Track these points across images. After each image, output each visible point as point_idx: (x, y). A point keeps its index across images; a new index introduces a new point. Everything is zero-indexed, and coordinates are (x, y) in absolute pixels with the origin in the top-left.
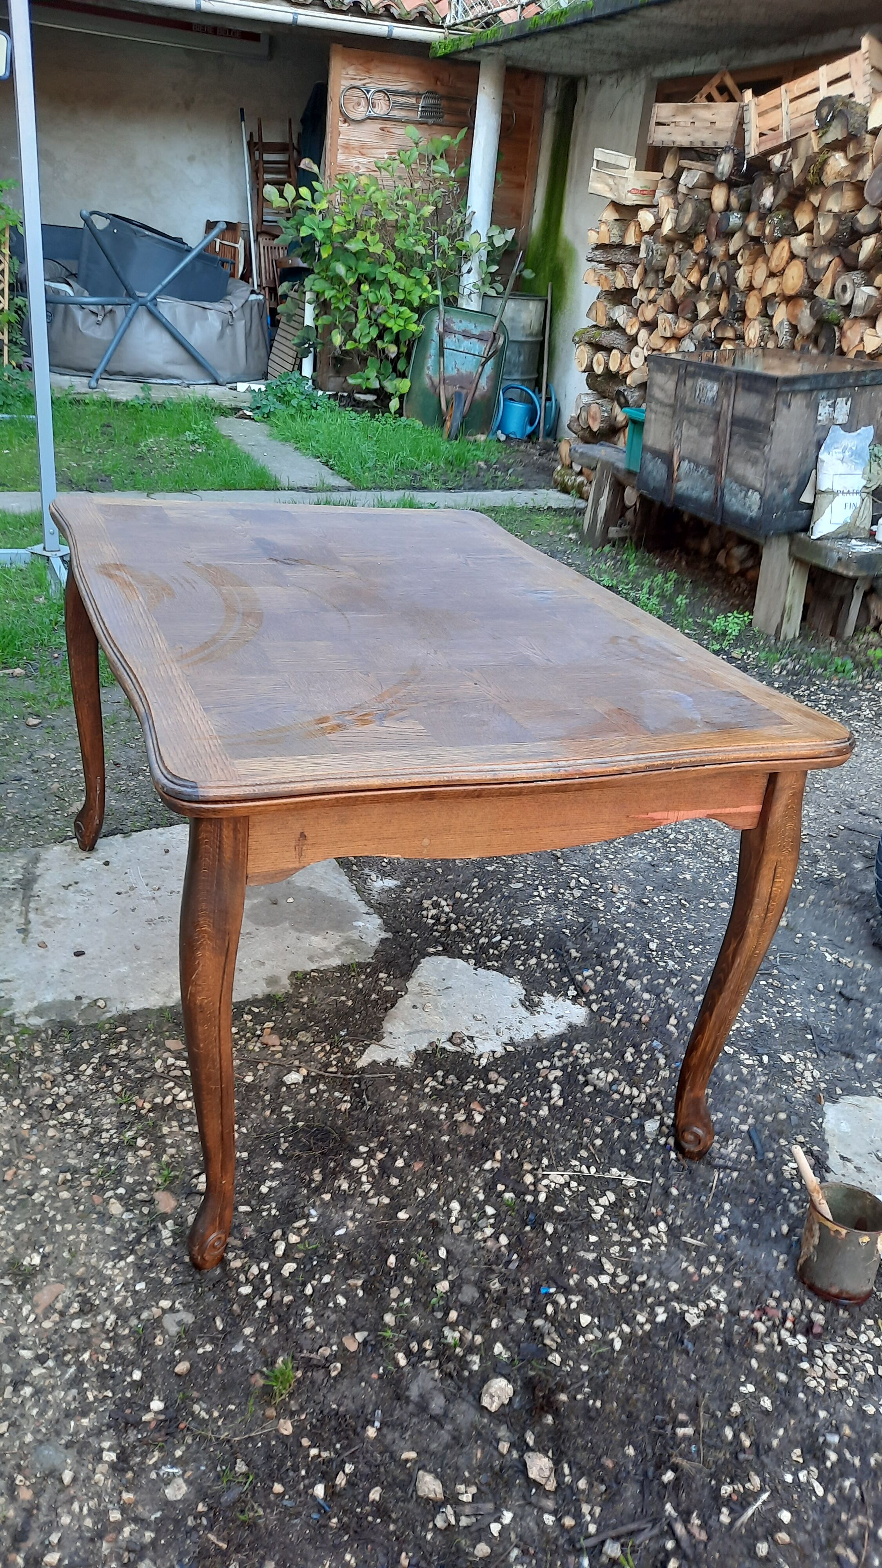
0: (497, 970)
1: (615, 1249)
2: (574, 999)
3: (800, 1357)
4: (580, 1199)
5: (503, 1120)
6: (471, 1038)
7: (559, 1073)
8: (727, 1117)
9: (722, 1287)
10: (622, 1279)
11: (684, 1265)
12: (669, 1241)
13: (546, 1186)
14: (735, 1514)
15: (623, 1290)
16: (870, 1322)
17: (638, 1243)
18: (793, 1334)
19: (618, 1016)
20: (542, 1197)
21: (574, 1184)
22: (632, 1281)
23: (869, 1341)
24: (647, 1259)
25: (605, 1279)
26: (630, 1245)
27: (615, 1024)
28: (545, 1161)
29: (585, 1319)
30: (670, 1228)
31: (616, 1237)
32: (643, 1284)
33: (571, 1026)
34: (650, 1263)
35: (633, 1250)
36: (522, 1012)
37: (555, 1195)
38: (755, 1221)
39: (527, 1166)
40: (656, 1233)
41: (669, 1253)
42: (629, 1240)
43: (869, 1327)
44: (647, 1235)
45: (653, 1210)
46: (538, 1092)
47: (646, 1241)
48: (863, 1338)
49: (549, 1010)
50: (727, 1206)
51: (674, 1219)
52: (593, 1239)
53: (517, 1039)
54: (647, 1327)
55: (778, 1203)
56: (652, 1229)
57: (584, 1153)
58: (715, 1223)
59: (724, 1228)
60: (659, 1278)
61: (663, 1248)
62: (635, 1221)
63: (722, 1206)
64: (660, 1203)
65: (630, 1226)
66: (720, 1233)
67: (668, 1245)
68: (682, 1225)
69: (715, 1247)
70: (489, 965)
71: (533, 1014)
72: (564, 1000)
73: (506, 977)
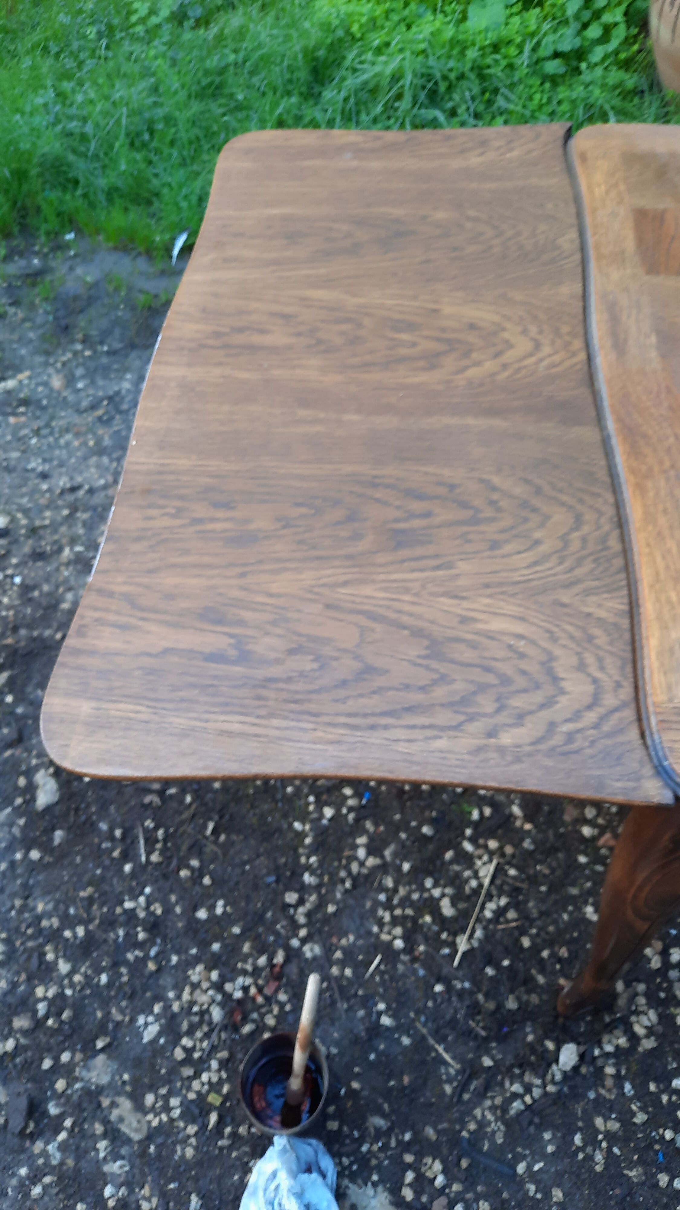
1: (389, 882)
3: (223, 979)
4: (457, 882)
5: (582, 859)
8: (544, 1156)
9: (315, 958)
10: (355, 867)
11: (351, 938)
12: (383, 943)
13: (480, 857)
14: (146, 831)
15: (344, 862)
16: (226, 1089)
17: (389, 906)
18: (245, 989)
20: (468, 846)
21: (474, 883)
22: (350, 874)
23: (209, 1069)
24: (368, 904)
25: (361, 853)
26: (389, 899)
28: (512, 872)
29: (328, 812)
30: (397, 953)
31: (402, 891)
32: (343, 881)
34: (364, 906)
35: (382, 897)
37: (467, 860)
38: (379, 1060)
39: (509, 850)
41: (369, 933)
43: (221, 1082)
44: (395, 921)
45: (422, 948)
47: (387, 917)
48: (214, 1064)
50: (406, 1041)
51: (404, 963)
52: (406, 867)
54: (303, 860)
55: (393, 1111)
56: (398, 931)
57: (511, 914)
58: (388, 1008)
59: (380, 1014)
60: (344, 900)
61: (375, 929)
62: (414, 920)
63: (409, 1036)
64: (428, 961)
65: (409, 912)
66: (376, 1004)
67: (377, 936)
68: (395, 968)
69: (360, 986)
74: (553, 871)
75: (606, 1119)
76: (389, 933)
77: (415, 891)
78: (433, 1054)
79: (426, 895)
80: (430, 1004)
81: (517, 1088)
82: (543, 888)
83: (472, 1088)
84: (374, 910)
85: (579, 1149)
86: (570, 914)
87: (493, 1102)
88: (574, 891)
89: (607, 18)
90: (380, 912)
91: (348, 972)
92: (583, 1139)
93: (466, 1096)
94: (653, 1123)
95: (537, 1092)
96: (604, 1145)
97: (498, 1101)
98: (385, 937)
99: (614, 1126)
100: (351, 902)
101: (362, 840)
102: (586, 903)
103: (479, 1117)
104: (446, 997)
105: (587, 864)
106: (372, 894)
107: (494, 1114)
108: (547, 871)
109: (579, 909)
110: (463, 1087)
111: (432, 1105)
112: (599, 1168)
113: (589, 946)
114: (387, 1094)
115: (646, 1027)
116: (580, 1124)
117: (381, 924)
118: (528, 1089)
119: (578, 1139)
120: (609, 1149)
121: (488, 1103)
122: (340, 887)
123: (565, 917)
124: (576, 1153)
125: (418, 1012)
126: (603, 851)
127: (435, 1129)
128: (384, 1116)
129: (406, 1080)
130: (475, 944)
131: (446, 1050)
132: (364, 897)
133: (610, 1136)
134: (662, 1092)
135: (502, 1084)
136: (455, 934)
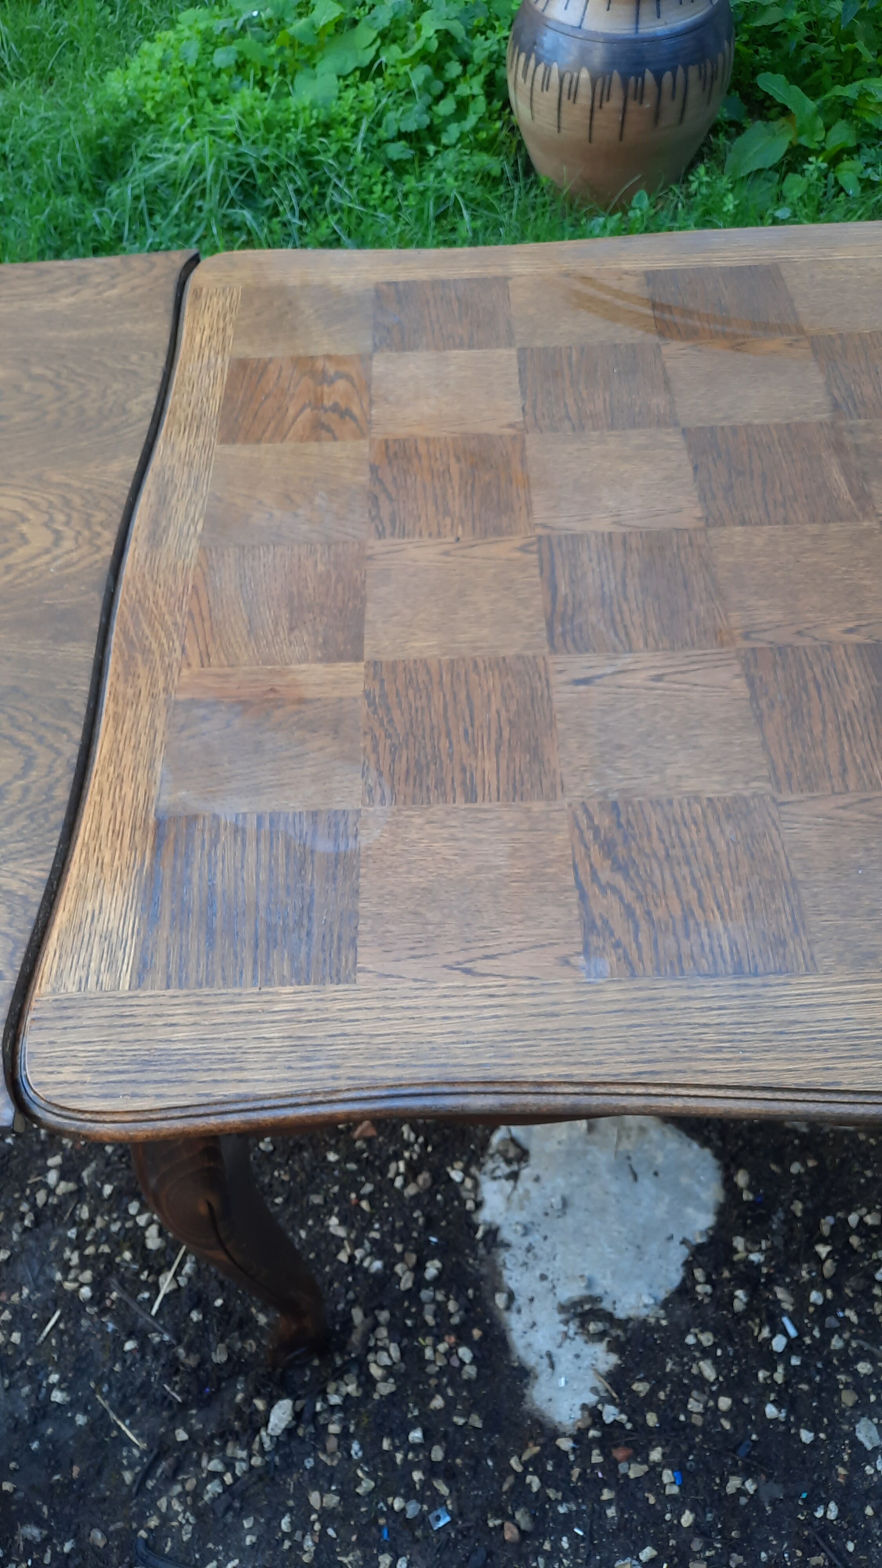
0: (685, 1291)
1: (84, 1213)
2: (594, 1414)
5: (332, 1157)
6: (514, 1176)
7: (407, 1282)
8: (241, 1551)
10: (41, 1197)
11: (26, 1291)
12: (66, 1293)
15: (28, 1191)
17: (79, 1244)
19: (534, 1482)
22: (33, 1206)
24: (53, 1245)
25: (52, 1177)
26: (81, 1235)
27: (514, 1462)
30: (83, 1304)
32: (22, 1217)
33: (524, 1374)
34: (48, 1247)
35: (72, 1233)
36: (571, 1291)
38: (43, 1449)
40: (81, 1278)
41: (51, 1282)
42: (88, 1238)
44: (84, 1263)
46: (375, 1235)
47: (75, 1259)
49: (570, 1347)
50: (81, 1420)
51: (90, 1317)
52: (108, 1189)
53: (504, 1255)
55: (52, 1515)
56: (87, 1276)
58: (63, 1379)
59: (51, 1387)
60: (21, 1243)
61: (58, 1276)
62: (109, 1259)
63: (85, 1412)
64: (120, 1312)
65: (105, 1249)
66: (47, 1376)
67: (60, 1284)
68: (77, 1323)
69: (30, 1354)
70: (699, 1274)
71: (562, 1308)
72: (595, 1390)
73: (662, 1295)
74: (294, 1175)
75: (323, 1493)
76: (75, 1280)
77: (115, 1220)
78: (114, 1433)
79: (129, 1224)
80: (117, 1368)
81: (215, 1465)
82: (279, 1200)
83: (159, 1471)
84: (59, 1251)
85: (286, 1535)
86: (309, 1229)
87: (184, 1487)
88: (317, 1199)
89: (463, 90)
90: (67, 1253)
91: (16, 1337)
92: (291, 1523)
93: (150, 1484)
94: (382, 1490)
95: (240, 1468)
96: (317, 1527)
97: (190, 1485)
98: (69, 1286)
99: (332, 1500)
100: (31, 1243)
101: (55, 1161)
102: (330, 1213)
103: (164, 1509)
104: (138, 1356)
105: (337, 1162)
106: (60, 1231)
107: (183, 1503)
108: (286, 1178)
109: (321, 1222)
110: (148, 1473)
111: (105, 1499)
112: (306, 1558)
113: (327, 1269)
114: (49, 1493)
115: (385, 1367)
116: (291, 1503)
117: (66, 1268)
118: (229, 1465)
119: (285, 1524)
120: (323, 1532)
121: (178, 1489)
122: (17, 1226)
123: (303, 1234)
124: (281, 1542)
125: (99, 1382)
126: (359, 1144)
127: (104, 1532)
128: (39, 1523)
129: (76, 1470)
130: (183, 1281)
131: (131, 1427)
132: (48, 1236)
133: (327, 1516)
134: (396, 1449)
135: (198, 1463)
136: (159, 1272)
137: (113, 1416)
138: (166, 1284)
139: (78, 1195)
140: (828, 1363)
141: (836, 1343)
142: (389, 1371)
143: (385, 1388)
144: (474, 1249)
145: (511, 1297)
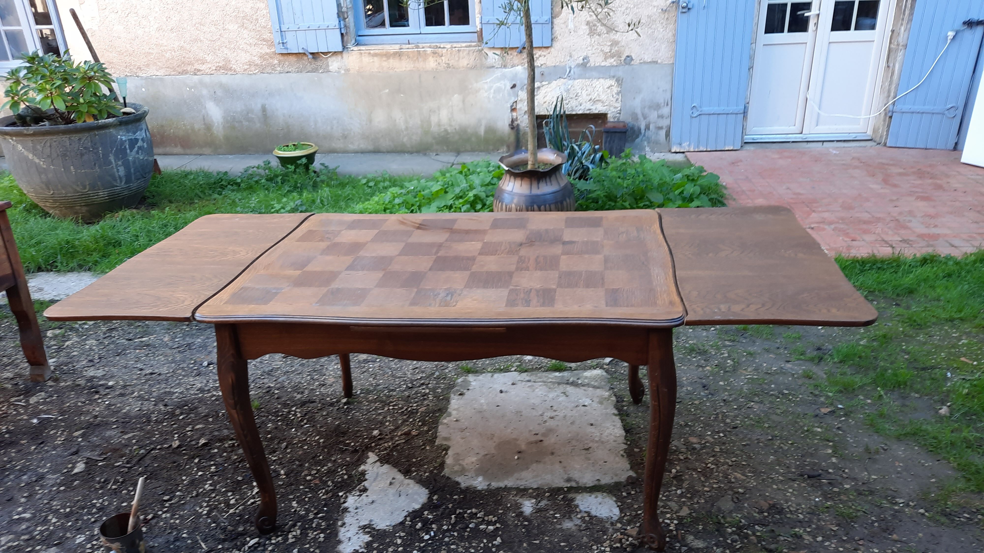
0: (402, 523)
1: (213, 495)
4: (242, 494)
5: (301, 487)
6: (360, 496)
10: (201, 490)
17: (208, 502)
22: (198, 492)
24: (200, 501)
25: (207, 486)
26: (210, 500)
29: (200, 473)
30: (203, 515)
31: (217, 497)
32: (193, 494)
33: (339, 542)
34: (197, 502)
35: (207, 499)
36: (365, 523)
41: (195, 510)
42: (212, 501)
44: (208, 506)
45: (214, 513)
46: (306, 506)
47: (205, 505)
49: (357, 536)
50: (189, 542)
51: (203, 518)
52: (224, 490)
53: (347, 514)
54: (180, 488)
56: (207, 509)
58: (188, 532)
59: (183, 533)
60: (189, 500)
61: (198, 508)
62: (216, 505)
63: (192, 540)
64: (214, 517)
65: (216, 503)
66: (183, 531)
67: (197, 510)
68: (199, 519)
69: (180, 525)
70: (408, 519)
71: (359, 527)
72: (360, 546)
73: (394, 524)
76: (203, 509)
77: (222, 497)
78: (199, 545)
79: (226, 498)
80: (207, 530)
84: (201, 503)
90: (203, 504)
91: (177, 521)
98: (200, 511)
100: (192, 500)
101: (210, 482)
104: (215, 528)
106: (203, 498)
117: (201, 507)
122: (190, 496)
125: (199, 533)
130: (237, 511)
131: (205, 544)
132: (199, 499)
136: (231, 509)
137: (200, 541)
138: (231, 511)
139: (213, 491)
140: (441, 543)
141: (447, 539)
142: (294, 537)
143: (291, 541)
144: (338, 512)
145: (344, 524)
